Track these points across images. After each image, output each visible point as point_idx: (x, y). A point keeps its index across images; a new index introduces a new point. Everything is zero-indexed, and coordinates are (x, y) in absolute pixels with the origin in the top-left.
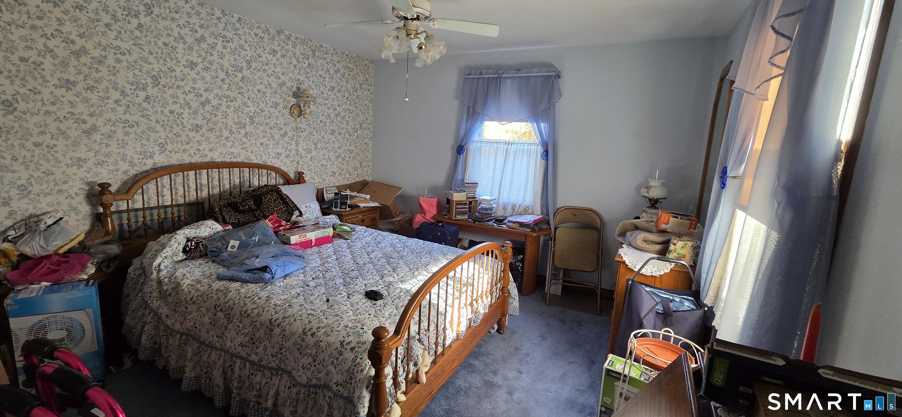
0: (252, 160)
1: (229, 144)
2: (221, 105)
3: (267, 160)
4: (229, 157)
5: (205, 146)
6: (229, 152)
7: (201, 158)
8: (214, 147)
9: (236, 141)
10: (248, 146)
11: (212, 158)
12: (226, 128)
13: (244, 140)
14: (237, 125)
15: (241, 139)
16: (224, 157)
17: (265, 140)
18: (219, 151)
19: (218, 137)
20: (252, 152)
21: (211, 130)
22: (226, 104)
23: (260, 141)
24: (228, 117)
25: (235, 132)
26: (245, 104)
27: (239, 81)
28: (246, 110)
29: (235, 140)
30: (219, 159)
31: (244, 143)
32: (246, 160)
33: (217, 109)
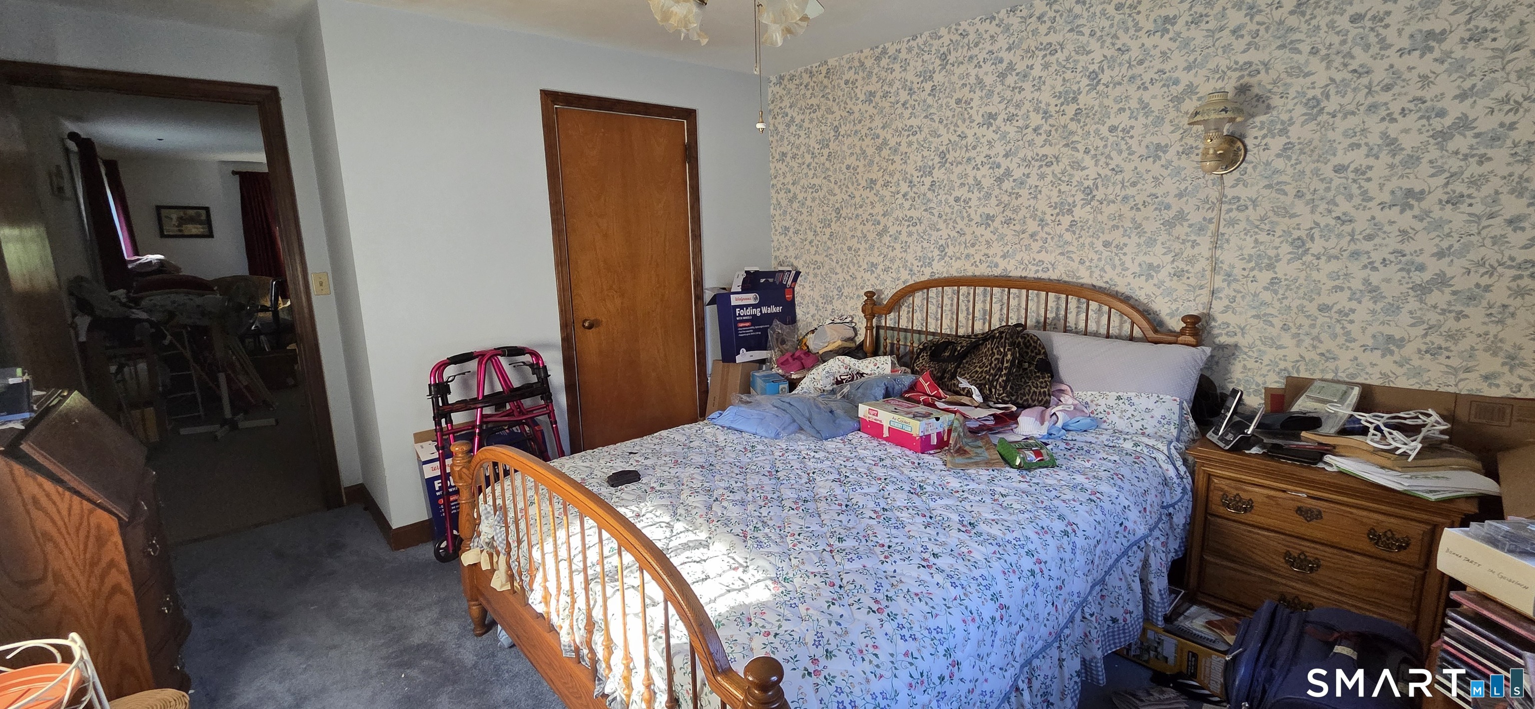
0: (1079, 278)
1: (1036, 246)
2: (1028, 176)
3: (1117, 279)
4: (1034, 268)
5: (997, 249)
6: (1034, 260)
7: (989, 269)
8: (1011, 251)
9: (1049, 240)
10: (1075, 250)
11: (1005, 270)
12: (1034, 217)
13: (1068, 236)
14: (1055, 208)
15: (1061, 236)
16: (1025, 269)
17: (1117, 237)
18: (1018, 257)
19: (1017, 233)
20: (1082, 262)
21: (1008, 222)
22: (1039, 172)
23: (1103, 238)
24: (1039, 196)
25: (1049, 222)
26: (1077, 165)
27: (1068, 121)
28: (1078, 175)
29: (1049, 237)
30: (1016, 272)
31: (1066, 243)
32: (1068, 276)
33: (1022, 183)
